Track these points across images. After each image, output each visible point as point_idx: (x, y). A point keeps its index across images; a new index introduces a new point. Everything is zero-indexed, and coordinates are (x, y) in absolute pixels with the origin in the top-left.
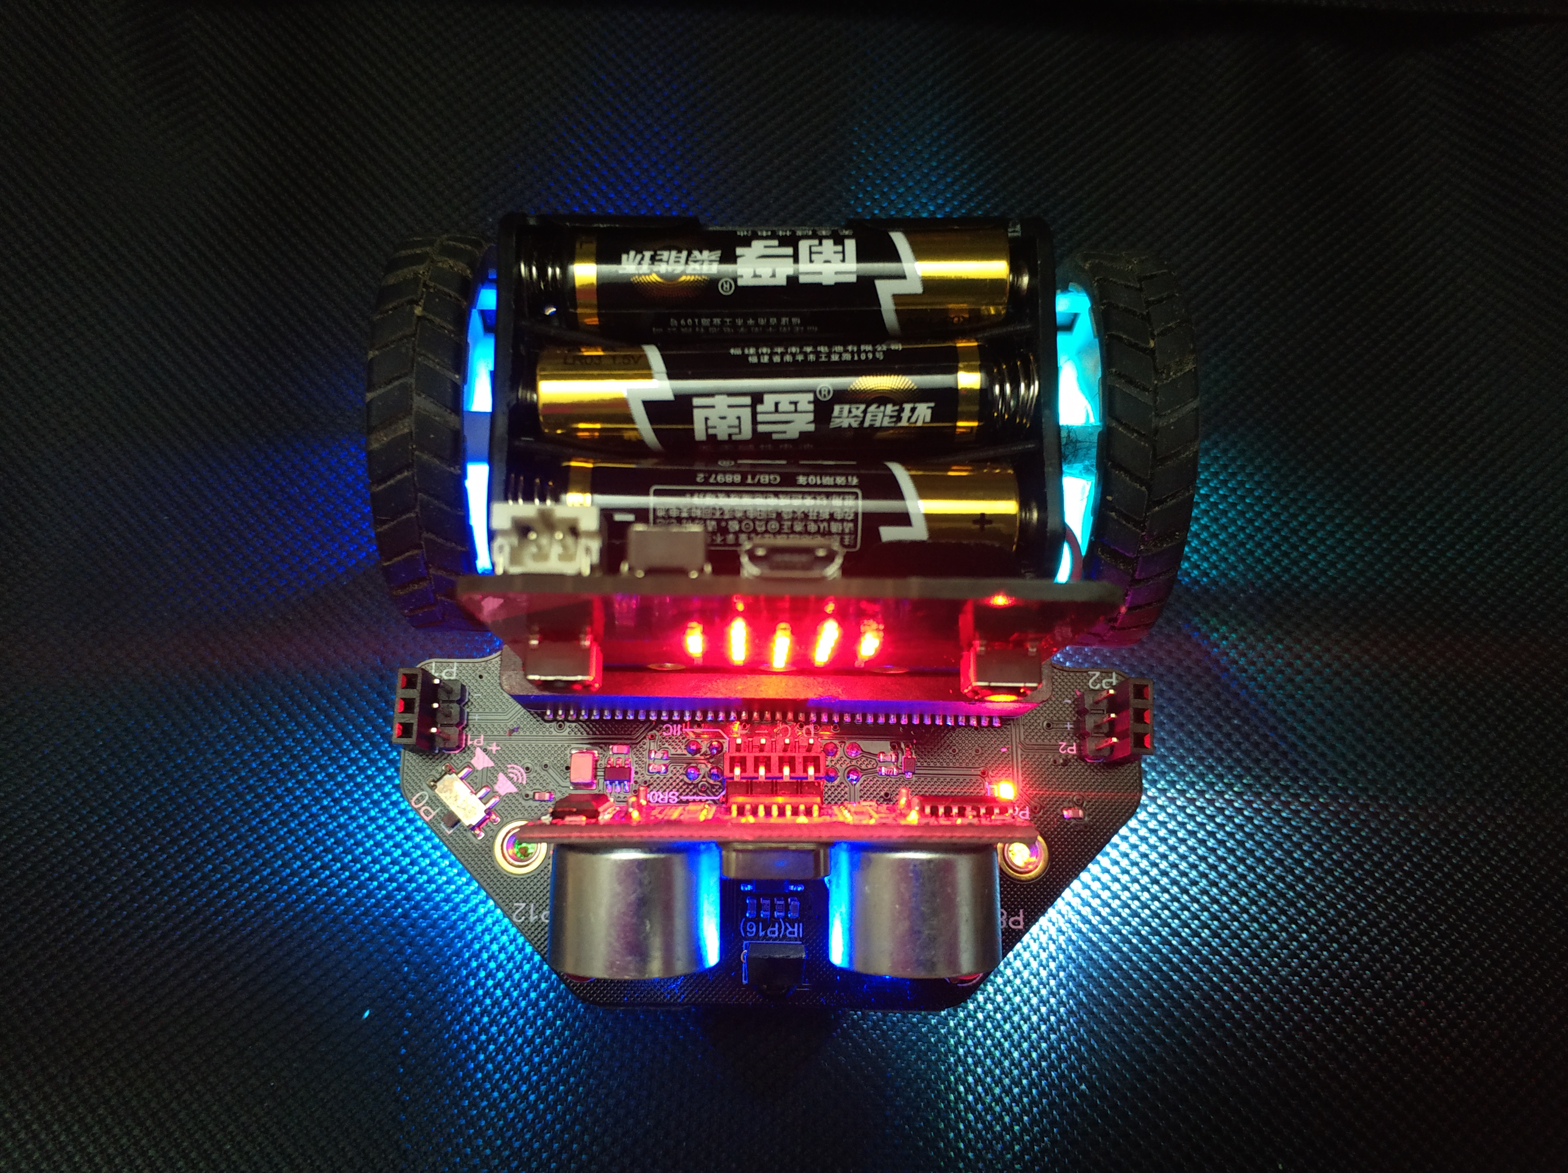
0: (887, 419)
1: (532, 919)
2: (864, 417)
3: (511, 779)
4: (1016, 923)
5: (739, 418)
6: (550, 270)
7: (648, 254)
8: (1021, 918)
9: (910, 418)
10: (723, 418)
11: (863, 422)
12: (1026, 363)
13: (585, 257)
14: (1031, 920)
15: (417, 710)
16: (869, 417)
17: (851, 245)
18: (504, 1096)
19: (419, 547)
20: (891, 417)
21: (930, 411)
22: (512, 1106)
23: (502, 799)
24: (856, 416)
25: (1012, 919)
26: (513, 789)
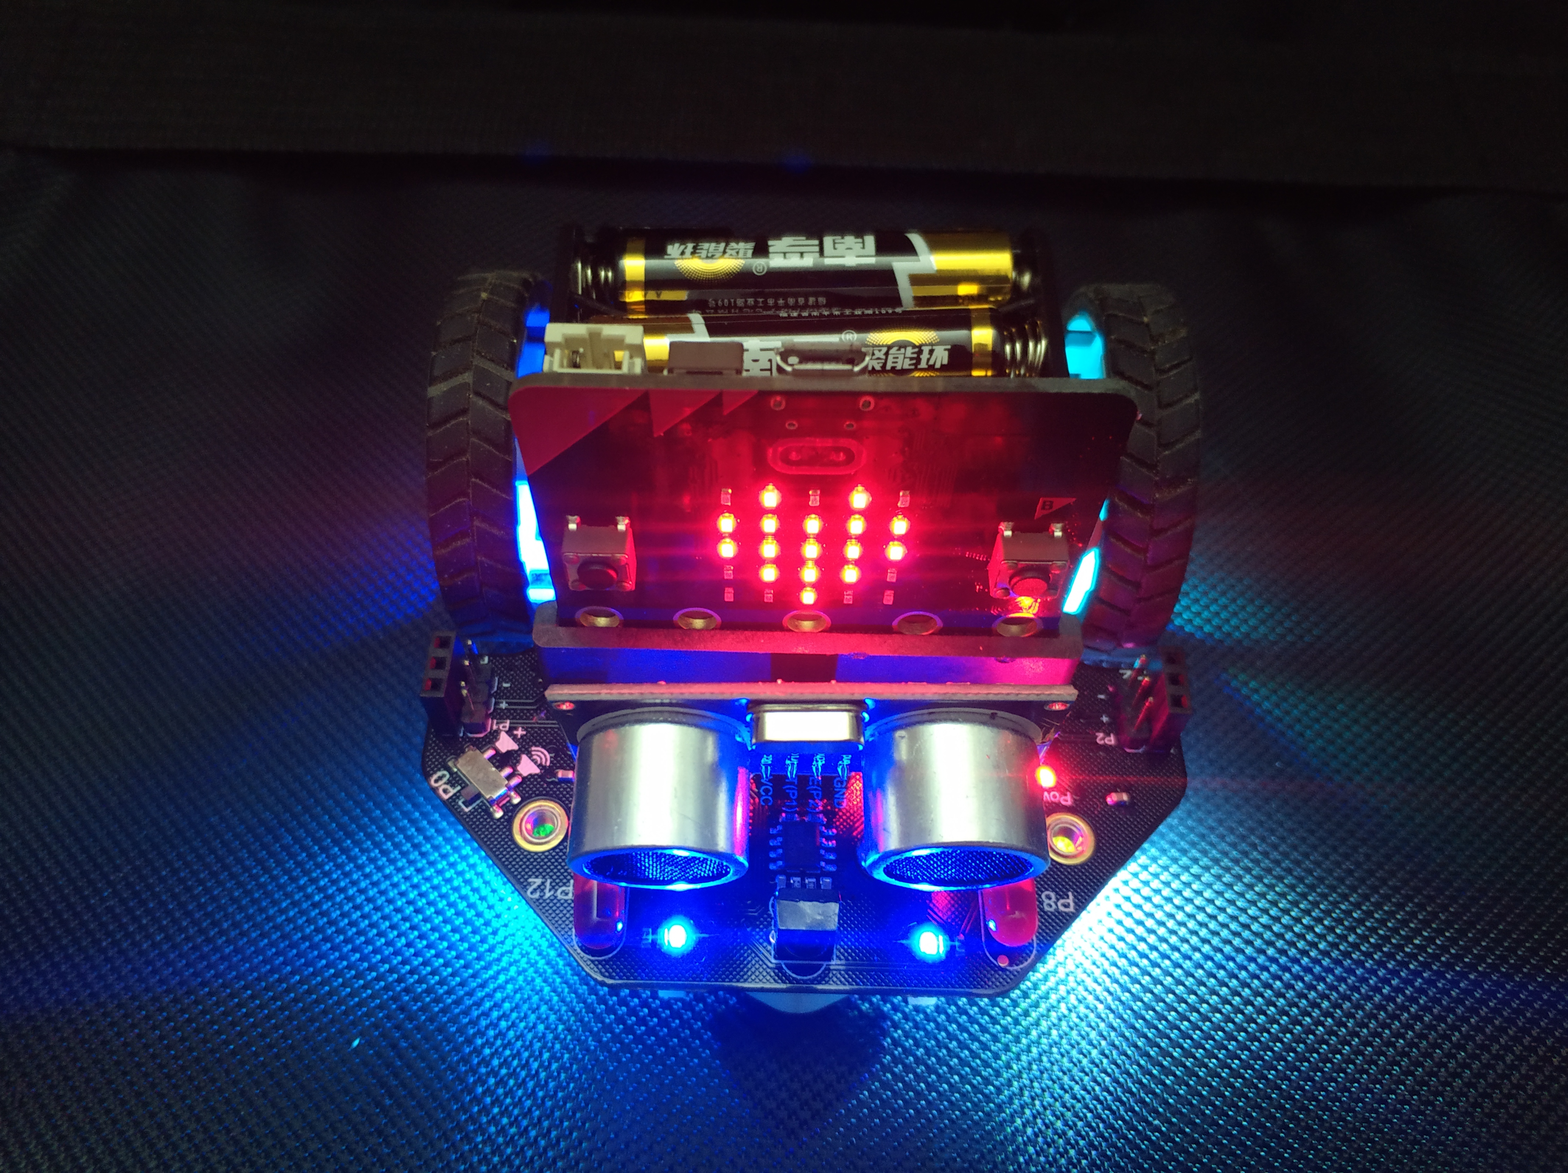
0: (907, 362)
1: (548, 894)
2: (886, 359)
3: (536, 763)
4: (1066, 906)
5: (770, 361)
6: (603, 274)
7: (690, 246)
8: (1071, 900)
9: (928, 360)
10: (755, 361)
11: (885, 364)
12: (1034, 326)
13: (634, 251)
14: (1081, 905)
15: (448, 667)
16: (890, 357)
17: (870, 240)
18: (502, 1131)
19: (466, 495)
20: (911, 359)
21: (946, 353)
22: (511, 1141)
23: (524, 779)
24: (878, 359)
25: (1062, 901)
26: (536, 770)
